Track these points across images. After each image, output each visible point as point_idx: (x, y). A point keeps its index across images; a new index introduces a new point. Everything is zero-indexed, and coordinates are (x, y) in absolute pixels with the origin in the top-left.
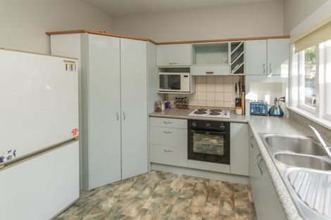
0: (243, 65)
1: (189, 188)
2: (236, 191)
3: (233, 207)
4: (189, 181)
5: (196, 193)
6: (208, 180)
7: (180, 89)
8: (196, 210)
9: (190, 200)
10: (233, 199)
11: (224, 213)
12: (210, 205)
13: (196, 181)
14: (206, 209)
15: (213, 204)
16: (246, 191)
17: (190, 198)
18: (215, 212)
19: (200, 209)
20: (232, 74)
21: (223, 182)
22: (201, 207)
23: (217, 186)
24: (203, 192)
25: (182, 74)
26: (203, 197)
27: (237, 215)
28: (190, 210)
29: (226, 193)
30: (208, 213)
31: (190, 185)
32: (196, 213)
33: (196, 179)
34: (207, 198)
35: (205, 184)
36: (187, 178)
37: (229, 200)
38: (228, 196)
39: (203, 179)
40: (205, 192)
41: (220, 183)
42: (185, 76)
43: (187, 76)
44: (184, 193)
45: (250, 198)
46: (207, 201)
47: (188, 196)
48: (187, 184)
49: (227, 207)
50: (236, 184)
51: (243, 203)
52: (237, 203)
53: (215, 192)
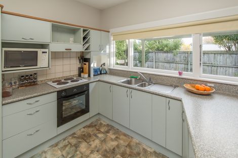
0: (89, 45)
1: (67, 149)
2: (96, 126)
3: (103, 133)
4: (61, 145)
5: (77, 146)
6: (74, 134)
7: (37, 66)
8: (88, 152)
9: (78, 153)
10: (98, 130)
11: (103, 139)
12: (92, 143)
13: (66, 141)
14: (93, 146)
15: (93, 141)
16: (99, 122)
17: (76, 151)
18: (98, 143)
19: (90, 149)
20: (84, 51)
21: (84, 128)
22: (89, 148)
23: (83, 132)
24: (80, 142)
25: (40, 51)
26: (83, 143)
27: (108, 134)
28: (85, 156)
29: (92, 131)
30: (96, 147)
31: (66, 146)
32: (91, 153)
33: (64, 140)
34: (86, 142)
35: (75, 137)
36: (56, 145)
37: (97, 132)
38: (95, 131)
39: (70, 136)
40: (80, 140)
41: (83, 129)
42: (43, 52)
43: (46, 52)
44: (68, 154)
45: (104, 123)
46: (88, 143)
47: (73, 152)
48: (62, 148)
49: (100, 135)
50: (92, 123)
51: (104, 128)
52: (102, 130)
53: (86, 135)
